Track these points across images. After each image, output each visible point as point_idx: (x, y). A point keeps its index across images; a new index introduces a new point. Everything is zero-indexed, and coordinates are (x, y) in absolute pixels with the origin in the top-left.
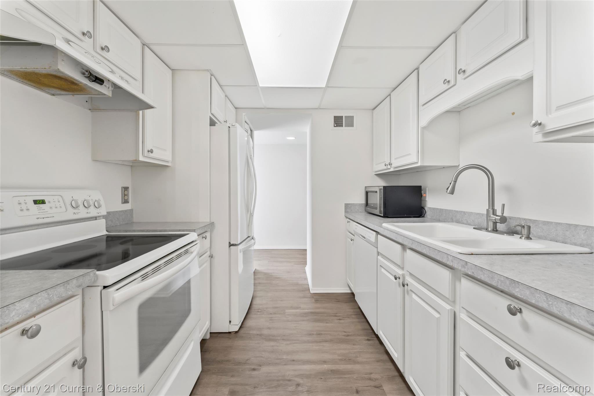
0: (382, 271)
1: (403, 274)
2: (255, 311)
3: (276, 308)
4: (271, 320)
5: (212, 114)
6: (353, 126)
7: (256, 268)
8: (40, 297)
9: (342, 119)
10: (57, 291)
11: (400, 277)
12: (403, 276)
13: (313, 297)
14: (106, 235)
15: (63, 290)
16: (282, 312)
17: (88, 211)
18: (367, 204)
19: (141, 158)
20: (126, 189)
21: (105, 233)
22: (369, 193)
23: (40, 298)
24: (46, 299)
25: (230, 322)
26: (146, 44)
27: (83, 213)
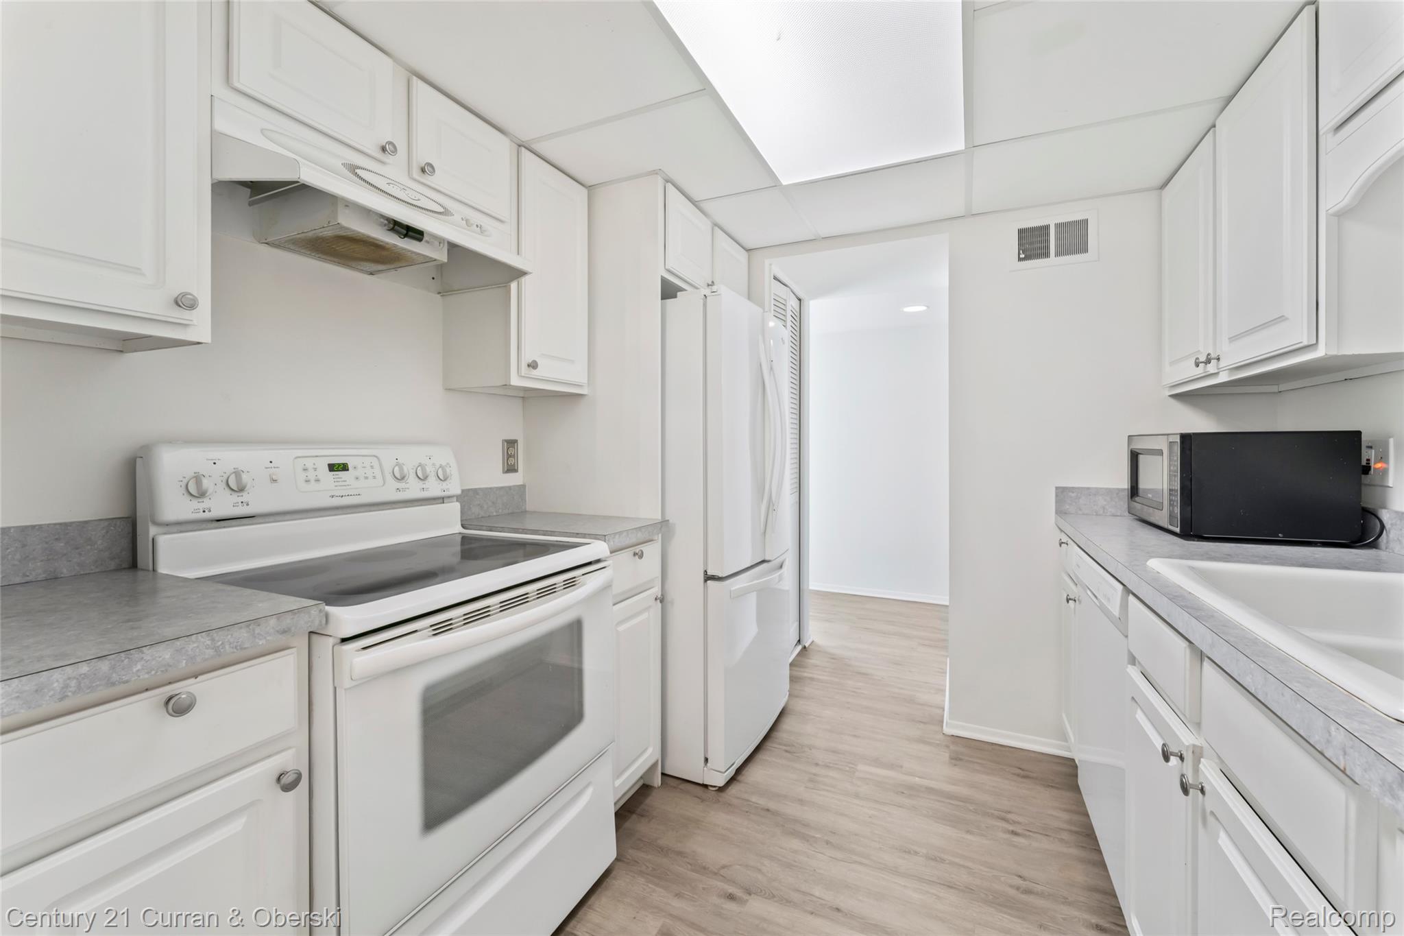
0: (1137, 716)
1: (1194, 746)
2: (781, 747)
3: (835, 752)
4: (811, 780)
5: (669, 271)
6: (1086, 251)
7: (815, 640)
8: (194, 642)
9: (1048, 235)
10: (232, 635)
11: (1185, 755)
12: (1198, 754)
13: (947, 747)
14: (460, 533)
15: (245, 635)
16: (848, 769)
17: (424, 486)
18: (1134, 491)
19: (515, 381)
20: (511, 443)
21: (458, 529)
22: (1141, 458)
23: (195, 645)
24: (208, 649)
25: (706, 760)
26: (524, 144)
27: (414, 490)
